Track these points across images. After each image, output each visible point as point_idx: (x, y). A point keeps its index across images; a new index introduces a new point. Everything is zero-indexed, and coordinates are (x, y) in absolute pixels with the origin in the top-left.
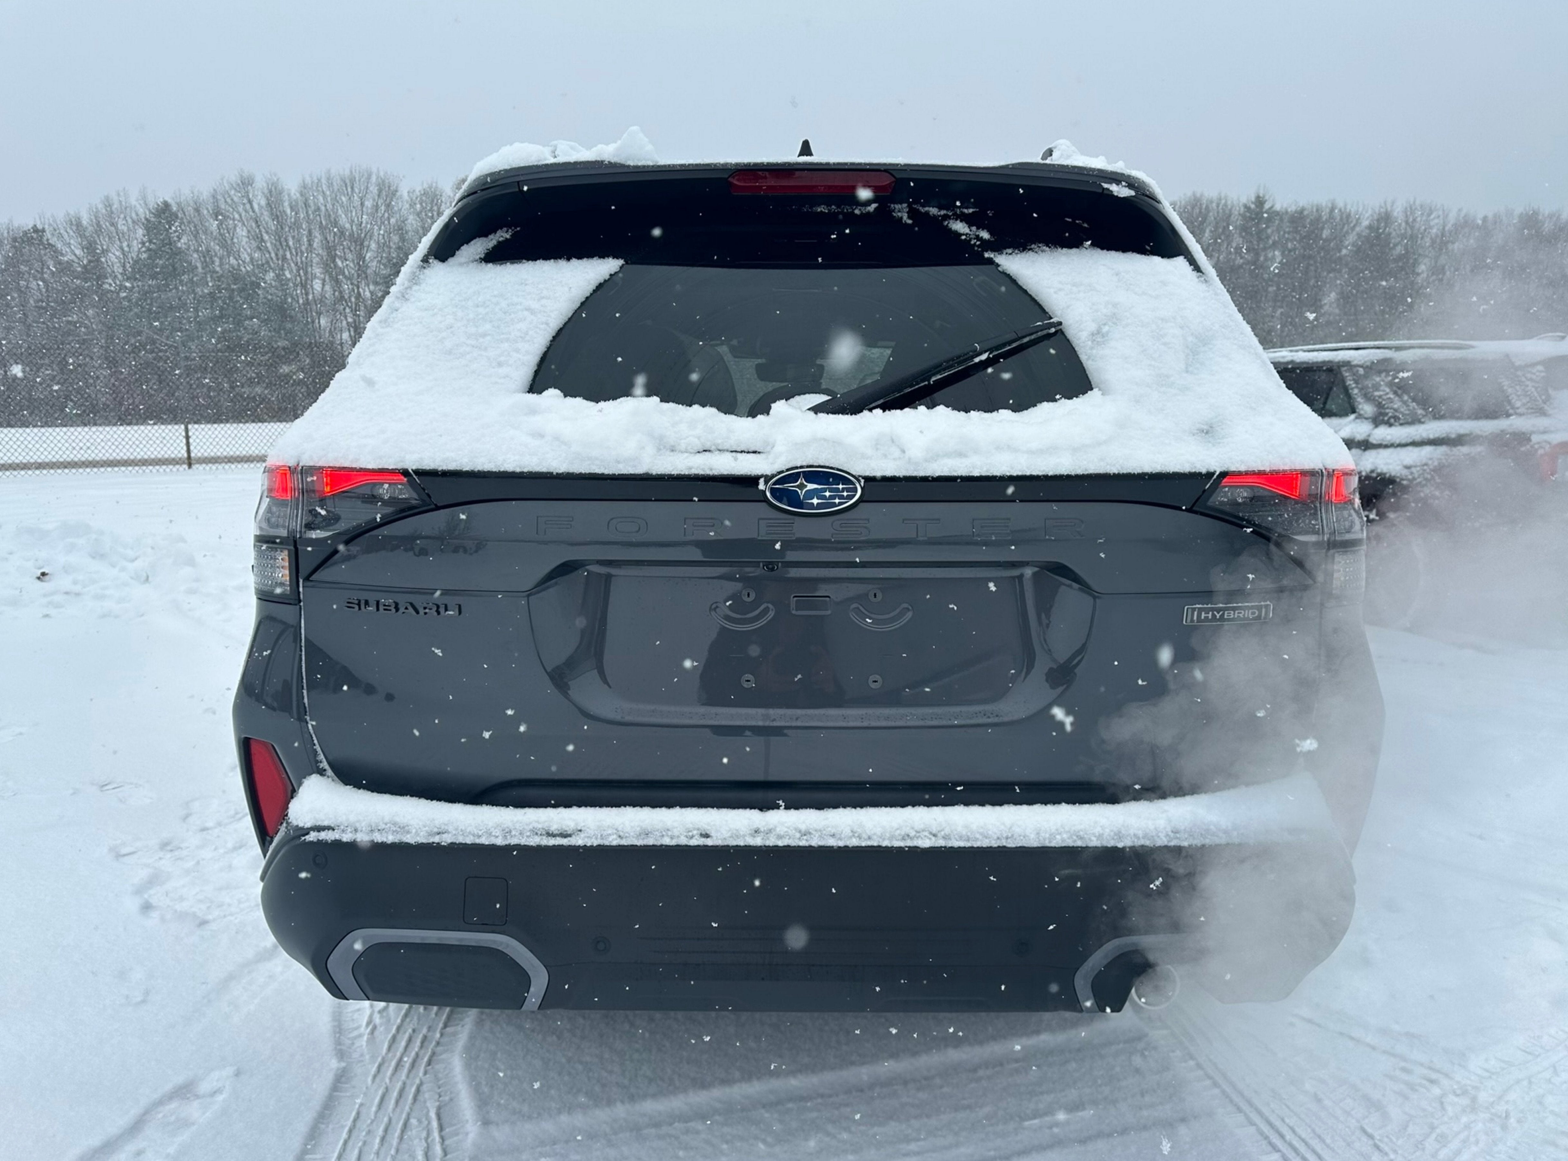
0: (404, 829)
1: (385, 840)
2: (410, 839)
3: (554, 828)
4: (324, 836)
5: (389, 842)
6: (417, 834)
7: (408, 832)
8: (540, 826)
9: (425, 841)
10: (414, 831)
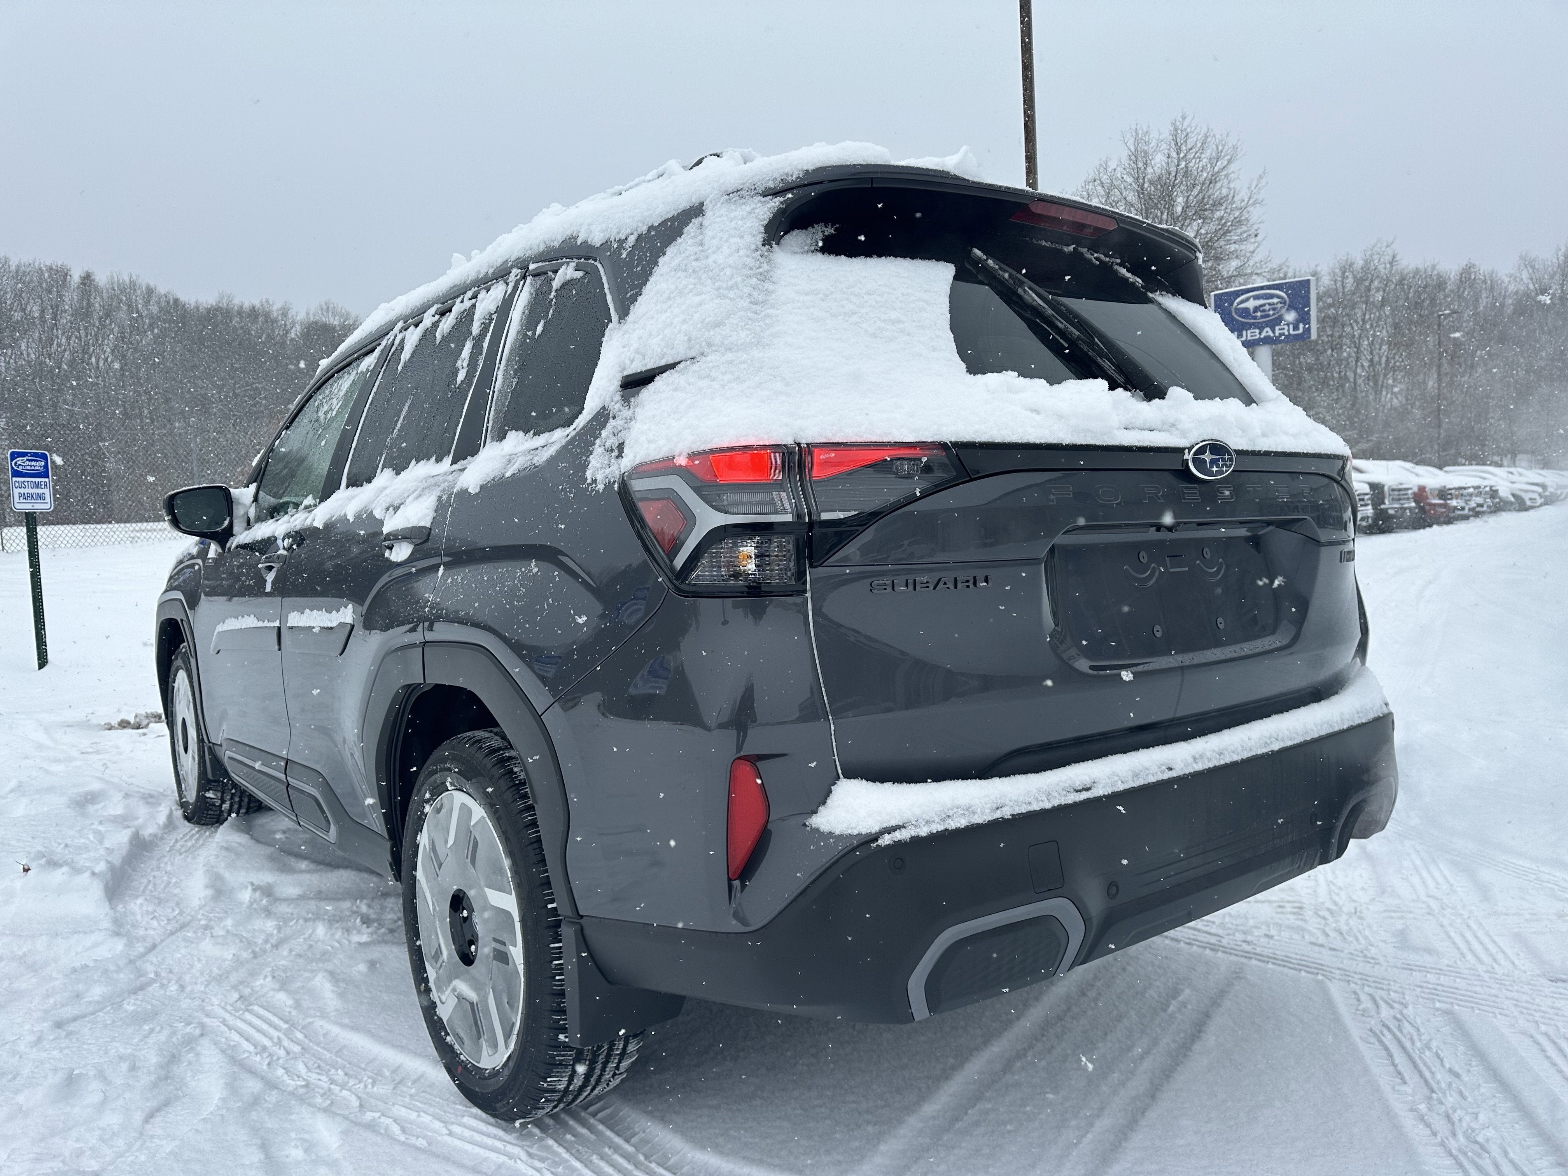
0: (969, 810)
1: (959, 825)
2: (978, 819)
3: (1078, 785)
4: (898, 836)
5: (963, 827)
6: (983, 813)
7: (974, 813)
8: (1067, 785)
9: (991, 819)
10: (979, 810)
